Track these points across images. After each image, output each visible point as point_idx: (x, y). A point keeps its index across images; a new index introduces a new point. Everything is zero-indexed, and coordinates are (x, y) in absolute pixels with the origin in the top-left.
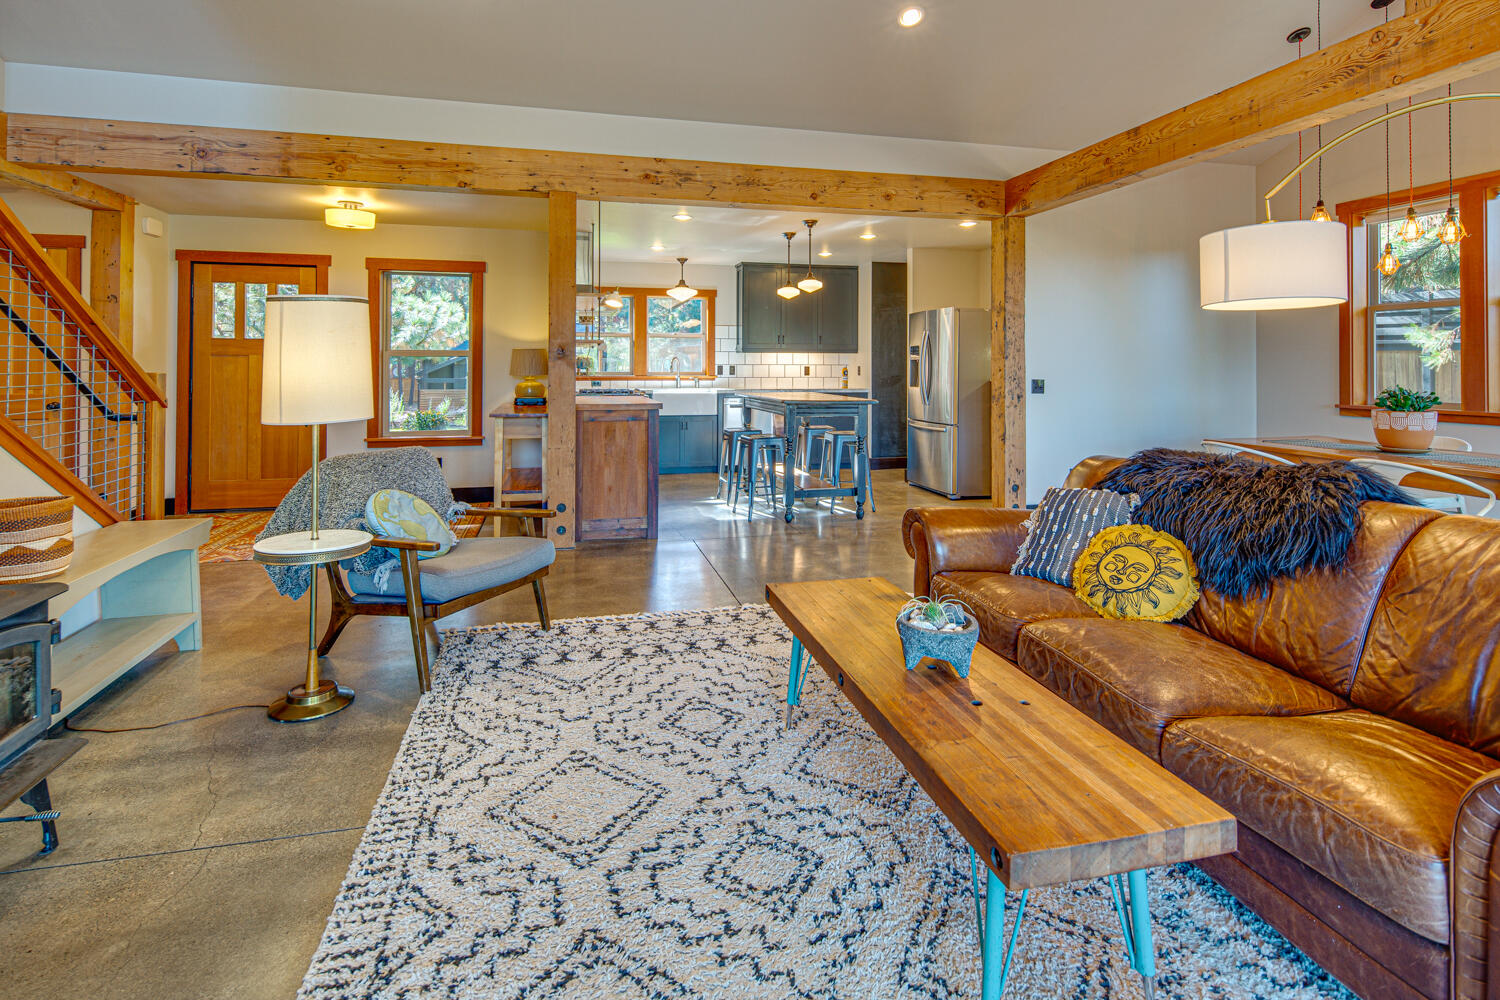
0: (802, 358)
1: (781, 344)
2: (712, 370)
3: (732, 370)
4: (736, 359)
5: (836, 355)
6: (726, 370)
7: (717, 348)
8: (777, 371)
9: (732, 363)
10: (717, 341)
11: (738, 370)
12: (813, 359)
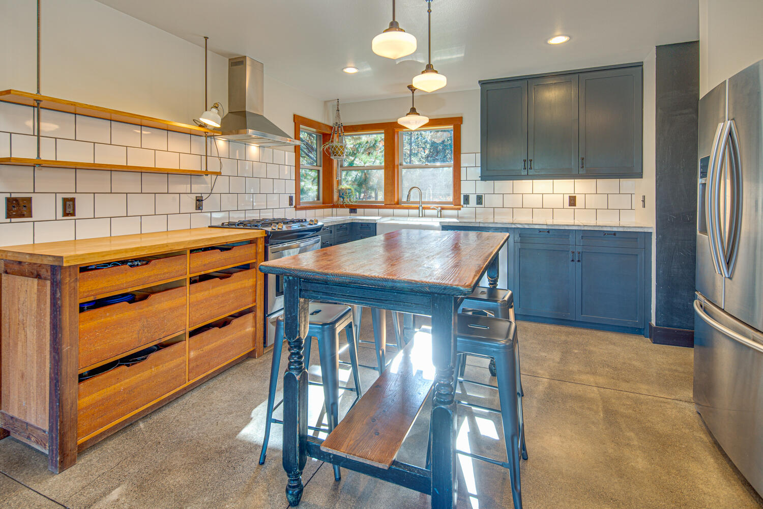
0: (565, 187)
1: (528, 171)
2: (460, 199)
3: (480, 200)
4: (483, 187)
5: (615, 181)
6: (473, 200)
7: (463, 177)
8: (533, 200)
9: (479, 192)
10: (463, 170)
11: (486, 200)
12: (580, 187)
